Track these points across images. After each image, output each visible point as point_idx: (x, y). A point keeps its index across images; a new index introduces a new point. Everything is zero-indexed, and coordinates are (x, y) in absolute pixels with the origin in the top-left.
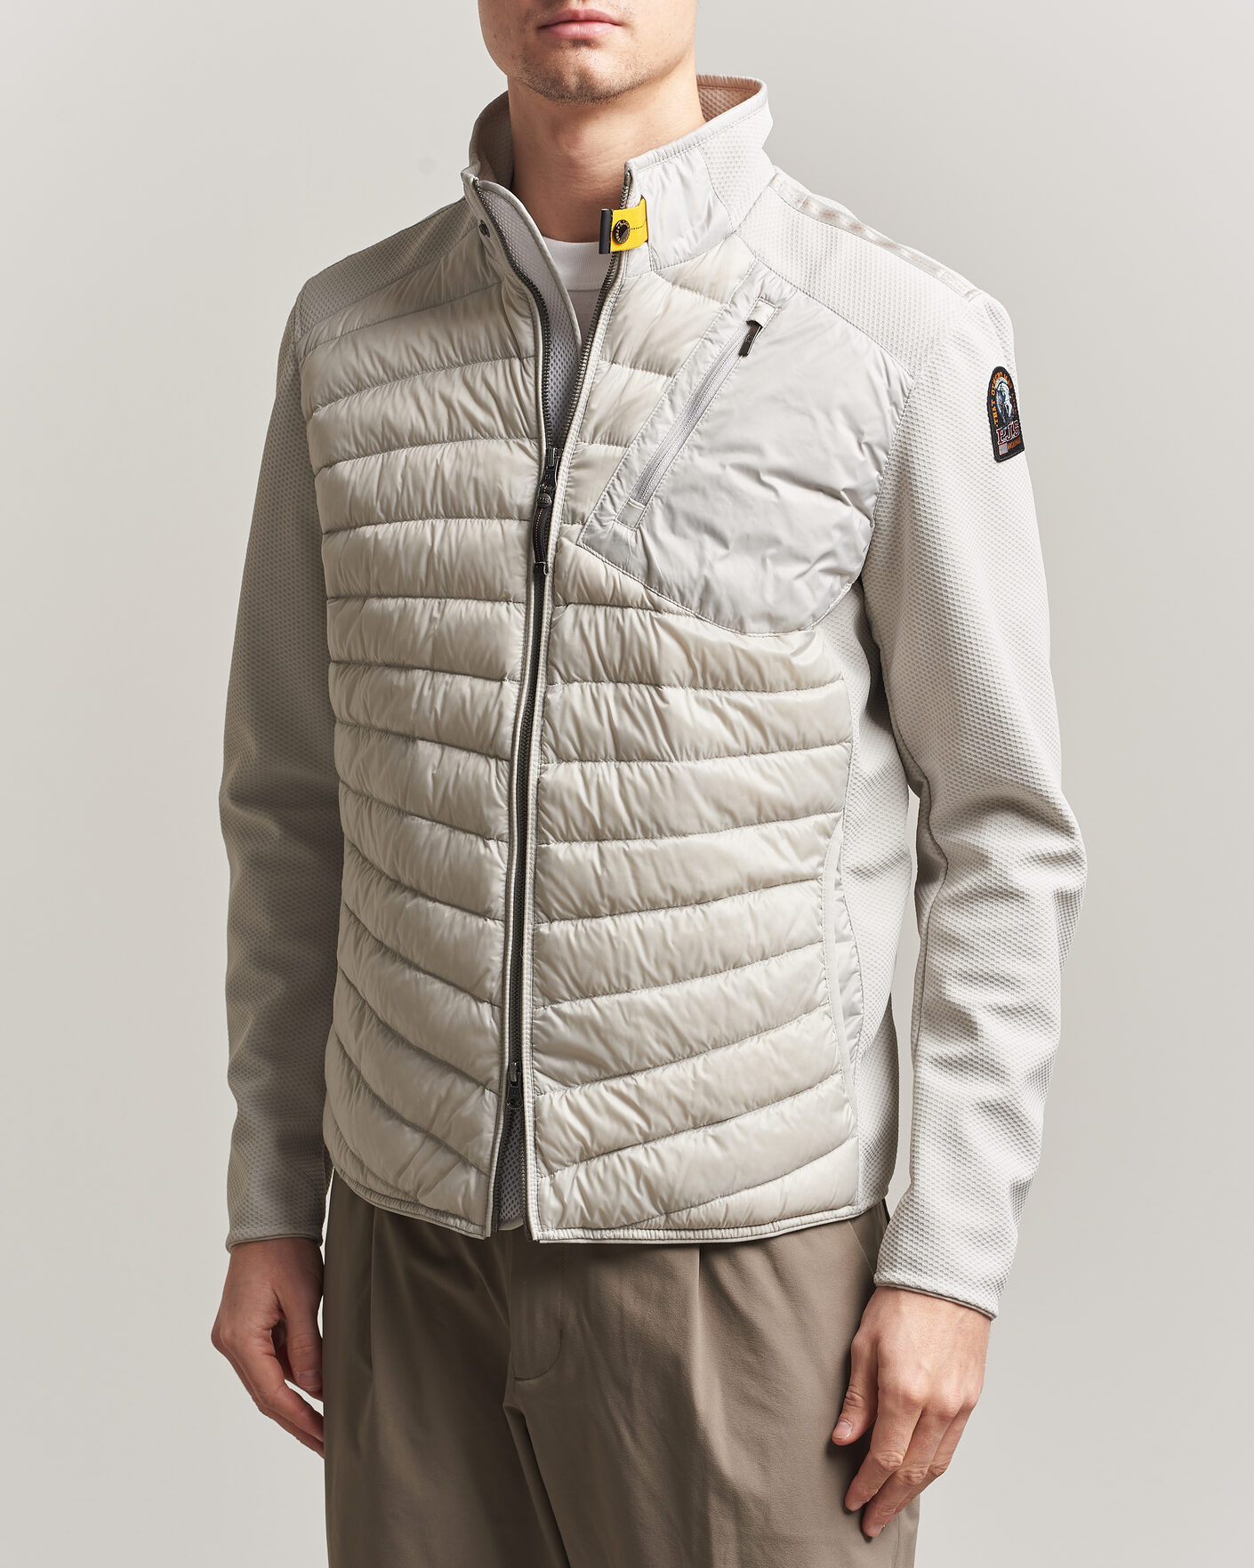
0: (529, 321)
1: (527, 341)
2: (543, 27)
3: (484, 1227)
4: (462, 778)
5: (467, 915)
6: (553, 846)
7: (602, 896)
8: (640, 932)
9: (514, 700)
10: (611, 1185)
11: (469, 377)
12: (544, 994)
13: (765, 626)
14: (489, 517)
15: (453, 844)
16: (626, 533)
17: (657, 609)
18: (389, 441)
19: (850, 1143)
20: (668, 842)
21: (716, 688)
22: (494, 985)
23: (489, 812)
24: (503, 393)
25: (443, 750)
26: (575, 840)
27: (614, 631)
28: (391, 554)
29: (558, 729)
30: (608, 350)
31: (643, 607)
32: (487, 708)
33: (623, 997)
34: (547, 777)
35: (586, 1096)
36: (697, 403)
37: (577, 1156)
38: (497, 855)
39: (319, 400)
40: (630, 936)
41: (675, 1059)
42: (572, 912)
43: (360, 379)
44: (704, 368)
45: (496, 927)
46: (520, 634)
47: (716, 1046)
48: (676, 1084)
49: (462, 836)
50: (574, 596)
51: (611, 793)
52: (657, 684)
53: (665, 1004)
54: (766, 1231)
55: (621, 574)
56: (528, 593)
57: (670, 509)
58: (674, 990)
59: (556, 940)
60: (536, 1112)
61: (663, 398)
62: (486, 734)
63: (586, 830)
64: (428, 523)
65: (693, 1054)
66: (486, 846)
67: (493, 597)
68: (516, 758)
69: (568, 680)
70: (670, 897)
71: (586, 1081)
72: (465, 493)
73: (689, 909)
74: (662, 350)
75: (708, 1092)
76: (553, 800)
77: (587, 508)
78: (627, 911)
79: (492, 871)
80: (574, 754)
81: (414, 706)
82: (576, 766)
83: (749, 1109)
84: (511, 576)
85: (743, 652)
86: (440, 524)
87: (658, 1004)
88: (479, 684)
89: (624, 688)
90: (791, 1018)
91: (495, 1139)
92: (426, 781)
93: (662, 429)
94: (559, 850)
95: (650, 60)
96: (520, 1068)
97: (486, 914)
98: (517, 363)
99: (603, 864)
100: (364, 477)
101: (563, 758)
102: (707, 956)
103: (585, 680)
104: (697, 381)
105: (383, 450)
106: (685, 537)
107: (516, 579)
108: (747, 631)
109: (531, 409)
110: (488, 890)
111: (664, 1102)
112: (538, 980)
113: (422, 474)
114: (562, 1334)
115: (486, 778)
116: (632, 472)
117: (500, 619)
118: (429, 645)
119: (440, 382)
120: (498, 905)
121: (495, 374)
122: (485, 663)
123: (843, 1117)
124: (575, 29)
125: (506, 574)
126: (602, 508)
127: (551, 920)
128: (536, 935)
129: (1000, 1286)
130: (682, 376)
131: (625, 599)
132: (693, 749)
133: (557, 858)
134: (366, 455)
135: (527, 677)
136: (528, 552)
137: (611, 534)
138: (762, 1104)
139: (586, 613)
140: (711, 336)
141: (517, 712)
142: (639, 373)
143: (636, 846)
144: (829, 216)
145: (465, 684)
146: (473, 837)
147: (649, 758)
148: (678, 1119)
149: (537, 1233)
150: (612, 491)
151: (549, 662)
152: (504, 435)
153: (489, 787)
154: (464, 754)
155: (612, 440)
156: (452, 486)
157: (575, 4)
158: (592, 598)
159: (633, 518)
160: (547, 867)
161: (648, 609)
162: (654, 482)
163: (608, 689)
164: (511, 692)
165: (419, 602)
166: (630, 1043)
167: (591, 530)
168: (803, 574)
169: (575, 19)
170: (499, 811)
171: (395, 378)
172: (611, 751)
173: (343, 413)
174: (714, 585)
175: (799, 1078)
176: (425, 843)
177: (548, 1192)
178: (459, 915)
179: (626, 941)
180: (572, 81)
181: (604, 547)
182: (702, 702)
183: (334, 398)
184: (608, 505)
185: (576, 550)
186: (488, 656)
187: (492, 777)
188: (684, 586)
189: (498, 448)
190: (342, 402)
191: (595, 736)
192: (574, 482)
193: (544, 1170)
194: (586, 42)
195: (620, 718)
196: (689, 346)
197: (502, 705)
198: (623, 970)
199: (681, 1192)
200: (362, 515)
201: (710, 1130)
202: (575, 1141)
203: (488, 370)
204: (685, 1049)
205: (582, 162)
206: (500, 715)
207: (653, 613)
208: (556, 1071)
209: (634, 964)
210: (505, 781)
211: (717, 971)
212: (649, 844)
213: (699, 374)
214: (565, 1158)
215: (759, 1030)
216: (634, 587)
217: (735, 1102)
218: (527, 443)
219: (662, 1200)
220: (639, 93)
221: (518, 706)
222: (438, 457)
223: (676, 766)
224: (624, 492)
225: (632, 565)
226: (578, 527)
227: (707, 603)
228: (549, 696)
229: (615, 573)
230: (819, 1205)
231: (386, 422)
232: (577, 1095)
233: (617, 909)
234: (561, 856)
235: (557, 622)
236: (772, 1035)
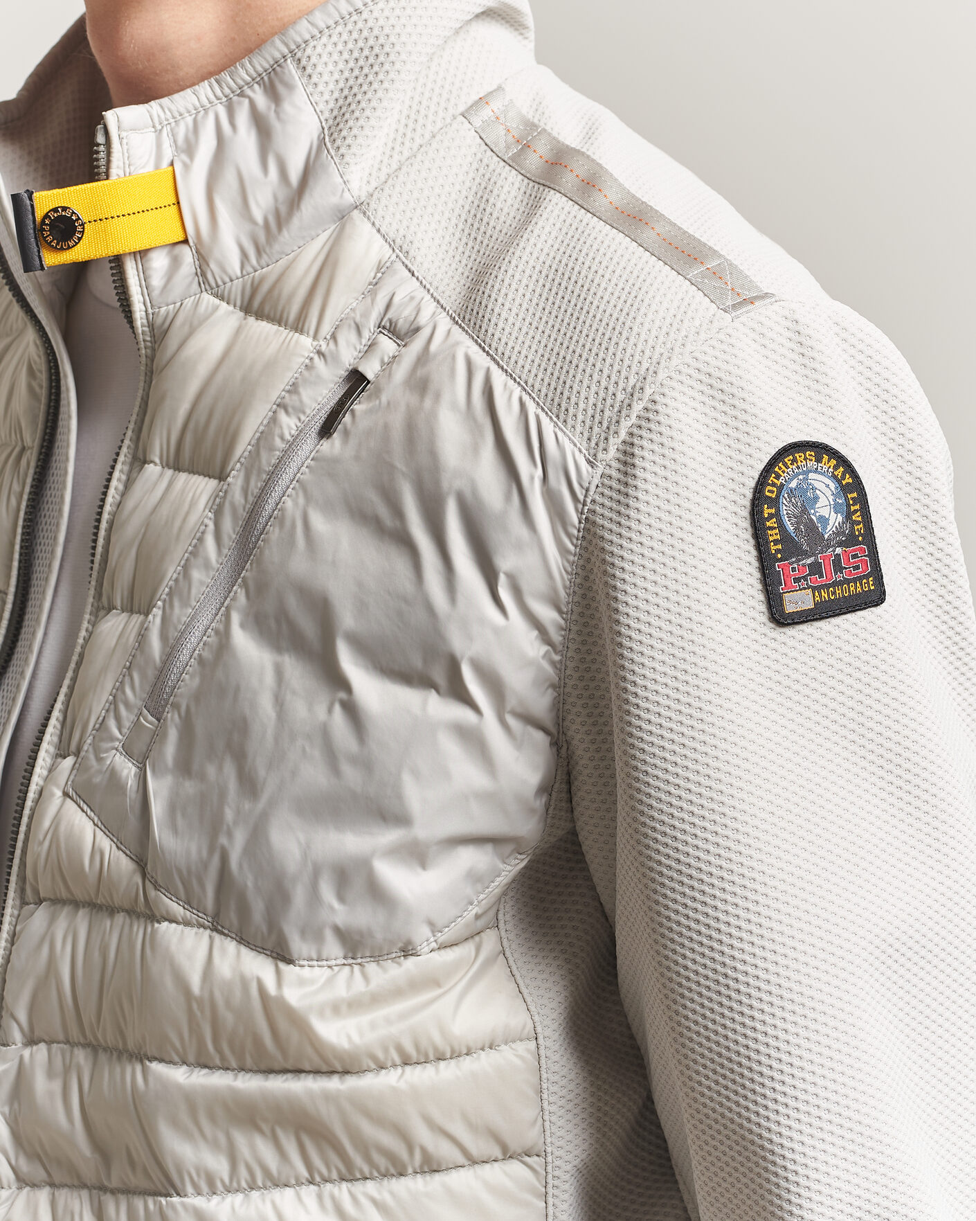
16: (126, 771)
27: (96, 955)
31: (137, 908)
44: (269, 461)
50: (47, 891)
55: (114, 846)
57: (186, 728)
61: (206, 521)
69: (32, 1039)
80: (41, 1173)
93: (199, 578)
103: (55, 1040)
104: (255, 485)
108: (295, 956)
116: (148, 659)
126: (104, 726)
130: (236, 479)
132: (203, 1176)
137: (107, 775)
139: (64, 917)
150: (119, 697)
158: (70, 892)
159: (139, 745)
161: (141, 914)
162: (173, 678)
167: (84, 767)
181: (98, 798)
184: (112, 722)
185: (61, 804)
188: (189, 872)
213: (260, 471)
224: (134, 696)
225: (127, 830)
229: (106, 845)
235: (18, 935)
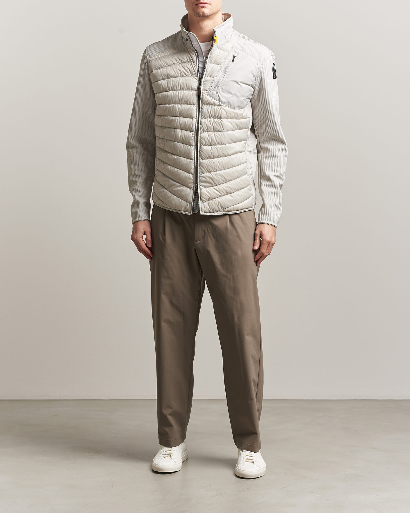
0: (195, 56)
1: (195, 59)
2: (196, 5)
3: (191, 213)
4: (186, 135)
5: (187, 159)
6: (203, 147)
7: (212, 155)
8: (218, 161)
9: (195, 122)
10: (214, 204)
11: (183, 66)
12: (201, 172)
13: (238, 108)
14: (189, 90)
15: (184, 147)
16: (215, 93)
17: (221, 106)
18: (169, 77)
19: (252, 197)
20: (223, 146)
21: (231, 119)
22: (192, 171)
23: (191, 141)
24: (190, 68)
25: (182, 131)
26: (207, 146)
27: (213, 110)
28: (171, 97)
29: (203, 126)
30: (210, 61)
31: (218, 105)
32: (190, 123)
33: (215, 172)
34: (202, 135)
35: (209, 189)
36: (226, 70)
37: (208, 200)
38: (193, 149)
39: (154, 70)
40: (217, 162)
41: (224, 183)
42: (206, 158)
43: (162, 66)
44: (226, 64)
45: (193, 161)
46: (196, 110)
47: (231, 180)
48: (225, 187)
49: (186, 145)
50: (206, 104)
51: (213, 138)
52: (221, 118)
53: (222, 173)
54: (239, 212)
56: (197, 103)
57: (222, 88)
58: (224, 171)
59: (204, 163)
60: (201, 193)
61: (219, 69)
62: (190, 128)
63: (209, 144)
64: (178, 91)
65: (227, 182)
66: (191, 147)
67: (190, 104)
68: (196, 132)
69: (205, 118)
70: (223, 155)
71: (209, 187)
72: (184, 86)
73: (226, 157)
74: (219, 61)
75: (230, 188)
76: (203, 139)
77: (207, 88)
78: (216, 158)
79: (192, 152)
80: (206, 131)
81: (176, 123)
82: (207, 133)
83: (236, 191)
84: (194, 100)
85: (235, 112)
86: (180, 91)
87: (222, 174)
88: (188, 119)
89: (215, 119)
90: (243, 175)
91: (193, 197)
92: (179, 136)
93: (220, 74)
94: (204, 147)
95: (214, 10)
96: (197, 185)
97: (191, 159)
98: (193, 63)
99: (212, 150)
100: (165, 83)
101: (204, 131)
102: (230, 165)
103: (208, 118)
105: (168, 79)
106: (225, 93)
107: (195, 100)
108: (235, 109)
109: (196, 71)
110: (191, 155)
111: (223, 190)
112: (201, 170)
113: (176, 83)
114: (204, 232)
115: (190, 135)
116: (215, 82)
117: (192, 107)
118: (179, 113)
119: (178, 66)
120: (193, 157)
121: (189, 65)
122: (190, 115)
123: (251, 192)
124: (202, 5)
125: (193, 100)
126: (210, 88)
127: (203, 159)
128: (200, 162)
129: (278, 223)
131: (215, 104)
133: (204, 149)
134: (164, 79)
135: (197, 118)
136: (197, 96)
137: (212, 93)
138: (238, 190)
139: (208, 106)
140: (227, 58)
141: (196, 124)
142: (215, 65)
143: (218, 146)
144: (243, 37)
145: (186, 119)
146: (188, 146)
147: (219, 131)
148: (225, 193)
149: (201, 213)
150: (212, 85)
151: (201, 115)
152: (191, 76)
153: (191, 137)
154: (186, 131)
155: (211, 77)
156: (182, 85)
157: (202, 1)
158: (209, 104)
159: (216, 90)
160: (202, 150)
161: (219, 106)
162: (219, 84)
163: (212, 119)
164: (195, 120)
165: (176, 105)
166: (217, 180)
167: (208, 92)
168: (244, 99)
169: (202, 3)
170: (193, 141)
171: (168, 66)
172: (213, 130)
173: (159, 72)
174: (230, 101)
175: (245, 185)
176: (179, 147)
177: (203, 206)
178: (185, 159)
179: (216, 163)
180: (201, 14)
181: (211, 95)
182: (228, 122)
183: (156, 69)
184: (211, 88)
185: (206, 96)
186: (190, 114)
187: (191, 135)
188: (225, 102)
189: (190, 78)
190: (158, 70)
191: (210, 128)
192: (204, 84)
193: (202, 202)
194: (204, 7)
195: (214, 124)
196: (223, 60)
197: (193, 123)
198: (216, 168)
199: (226, 205)
200: (164, 90)
201: (230, 195)
202: (207, 197)
203: (187, 64)
204: (227, 181)
205: (203, 28)
206: (193, 124)
207: (220, 106)
208: (204, 186)
209: (217, 167)
210: (194, 136)
211: (231, 168)
212: (220, 146)
214: (205, 200)
215: (238, 177)
216: (217, 102)
217: (234, 190)
218: (195, 77)
219: (223, 207)
220: (213, 16)
221: (196, 123)
222: (179, 80)
223: (225, 133)
224: (214, 85)
225: (216, 98)
226: (206, 92)
227: (229, 104)
228: (202, 121)
229: (213, 99)
230: (248, 207)
231: (168, 74)
232: (207, 189)
233: (214, 157)
234: (204, 148)
235: (202, 108)
236: (240, 178)
